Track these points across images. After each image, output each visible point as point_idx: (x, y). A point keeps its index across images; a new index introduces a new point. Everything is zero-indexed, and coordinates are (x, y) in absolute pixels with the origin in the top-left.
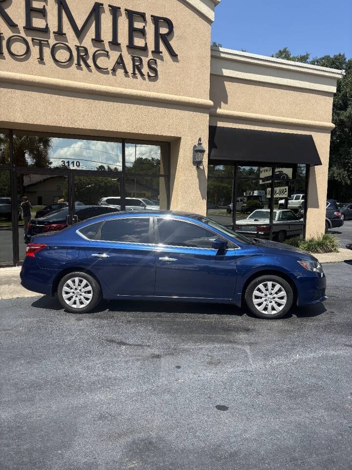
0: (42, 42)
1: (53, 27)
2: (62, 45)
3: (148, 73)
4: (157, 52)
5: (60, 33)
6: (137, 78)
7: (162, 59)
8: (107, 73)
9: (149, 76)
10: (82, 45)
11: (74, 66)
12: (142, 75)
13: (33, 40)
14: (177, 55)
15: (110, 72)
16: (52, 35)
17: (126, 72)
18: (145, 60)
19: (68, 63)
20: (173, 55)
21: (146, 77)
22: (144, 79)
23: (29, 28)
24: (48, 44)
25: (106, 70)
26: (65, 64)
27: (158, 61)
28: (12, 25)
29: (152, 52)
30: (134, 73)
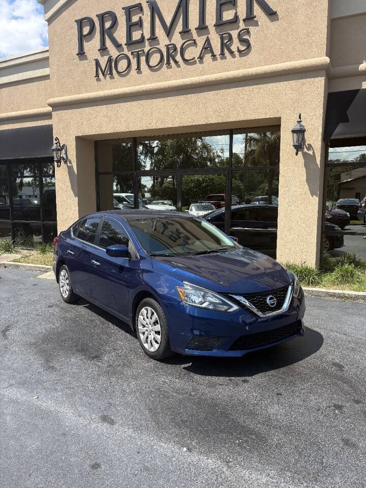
0: (139, 53)
1: (147, 35)
2: (155, 49)
3: (238, 47)
4: (250, 18)
5: (153, 38)
6: (226, 58)
7: (256, 24)
8: (195, 63)
9: (239, 51)
10: (171, 43)
11: (165, 66)
12: (231, 53)
13: (132, 53)
14: (276, 12)
15: (197, 60)
16: (147, 43)
17: (214, 56)
18: (234, 34)
19: (159, 66)
20: (271, 14)
21: (237, 54)
22: (234, 56)
23: (130, 43)
24: (144, 52)
25: (193, 60)
26: (157, 67)
27: (252, 29)
28: (118, 46)
29: (244, 20)
30: (222, 54)
